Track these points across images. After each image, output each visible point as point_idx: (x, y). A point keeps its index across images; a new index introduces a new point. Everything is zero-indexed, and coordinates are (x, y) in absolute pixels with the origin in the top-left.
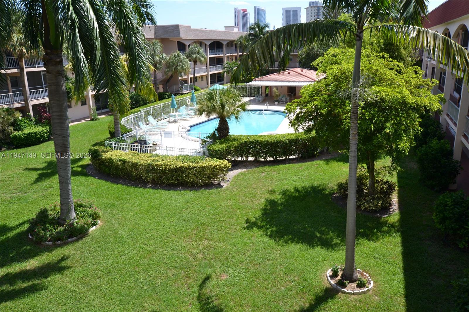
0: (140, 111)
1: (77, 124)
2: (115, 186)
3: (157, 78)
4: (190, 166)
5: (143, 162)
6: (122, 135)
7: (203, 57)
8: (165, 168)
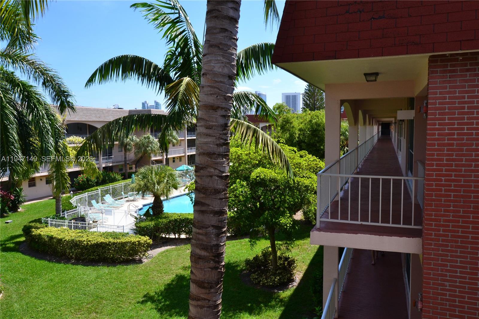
0: (97, 189)
1: (37, 202)
2: (38, 262)
3: (127, 159)
4: (110, 242)
5: (67, 238)
6: (63, 212)
7: (175, 139)
8: (88, 243)
